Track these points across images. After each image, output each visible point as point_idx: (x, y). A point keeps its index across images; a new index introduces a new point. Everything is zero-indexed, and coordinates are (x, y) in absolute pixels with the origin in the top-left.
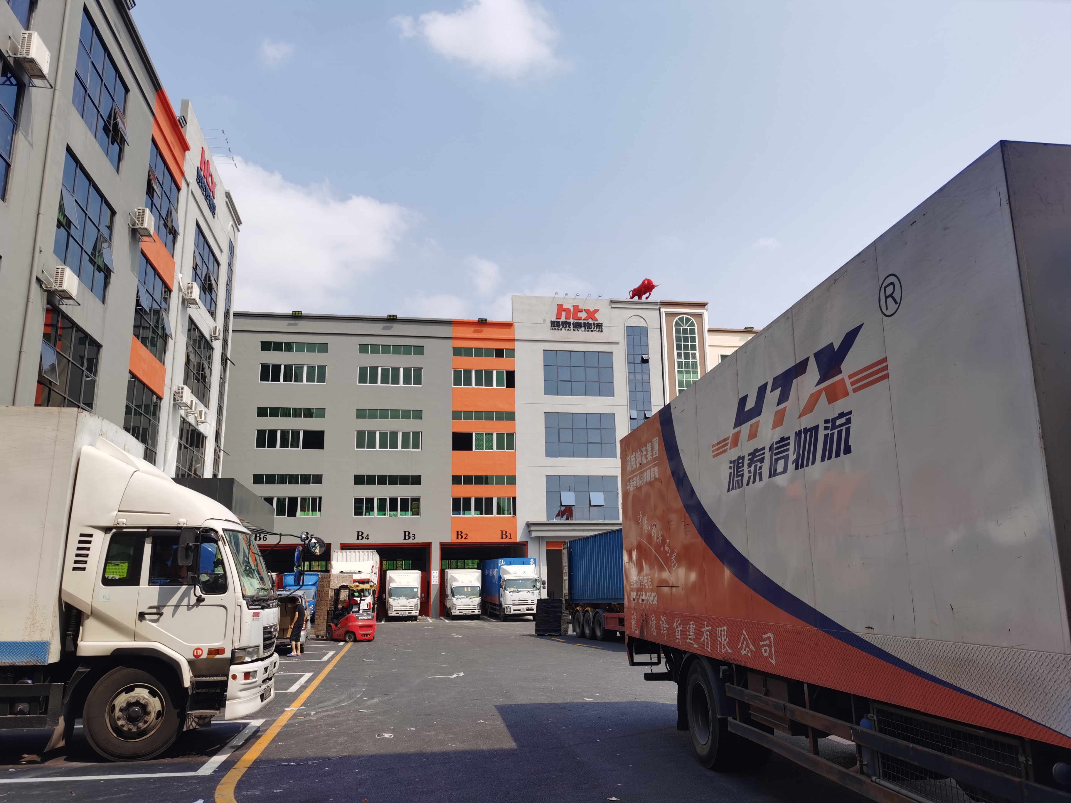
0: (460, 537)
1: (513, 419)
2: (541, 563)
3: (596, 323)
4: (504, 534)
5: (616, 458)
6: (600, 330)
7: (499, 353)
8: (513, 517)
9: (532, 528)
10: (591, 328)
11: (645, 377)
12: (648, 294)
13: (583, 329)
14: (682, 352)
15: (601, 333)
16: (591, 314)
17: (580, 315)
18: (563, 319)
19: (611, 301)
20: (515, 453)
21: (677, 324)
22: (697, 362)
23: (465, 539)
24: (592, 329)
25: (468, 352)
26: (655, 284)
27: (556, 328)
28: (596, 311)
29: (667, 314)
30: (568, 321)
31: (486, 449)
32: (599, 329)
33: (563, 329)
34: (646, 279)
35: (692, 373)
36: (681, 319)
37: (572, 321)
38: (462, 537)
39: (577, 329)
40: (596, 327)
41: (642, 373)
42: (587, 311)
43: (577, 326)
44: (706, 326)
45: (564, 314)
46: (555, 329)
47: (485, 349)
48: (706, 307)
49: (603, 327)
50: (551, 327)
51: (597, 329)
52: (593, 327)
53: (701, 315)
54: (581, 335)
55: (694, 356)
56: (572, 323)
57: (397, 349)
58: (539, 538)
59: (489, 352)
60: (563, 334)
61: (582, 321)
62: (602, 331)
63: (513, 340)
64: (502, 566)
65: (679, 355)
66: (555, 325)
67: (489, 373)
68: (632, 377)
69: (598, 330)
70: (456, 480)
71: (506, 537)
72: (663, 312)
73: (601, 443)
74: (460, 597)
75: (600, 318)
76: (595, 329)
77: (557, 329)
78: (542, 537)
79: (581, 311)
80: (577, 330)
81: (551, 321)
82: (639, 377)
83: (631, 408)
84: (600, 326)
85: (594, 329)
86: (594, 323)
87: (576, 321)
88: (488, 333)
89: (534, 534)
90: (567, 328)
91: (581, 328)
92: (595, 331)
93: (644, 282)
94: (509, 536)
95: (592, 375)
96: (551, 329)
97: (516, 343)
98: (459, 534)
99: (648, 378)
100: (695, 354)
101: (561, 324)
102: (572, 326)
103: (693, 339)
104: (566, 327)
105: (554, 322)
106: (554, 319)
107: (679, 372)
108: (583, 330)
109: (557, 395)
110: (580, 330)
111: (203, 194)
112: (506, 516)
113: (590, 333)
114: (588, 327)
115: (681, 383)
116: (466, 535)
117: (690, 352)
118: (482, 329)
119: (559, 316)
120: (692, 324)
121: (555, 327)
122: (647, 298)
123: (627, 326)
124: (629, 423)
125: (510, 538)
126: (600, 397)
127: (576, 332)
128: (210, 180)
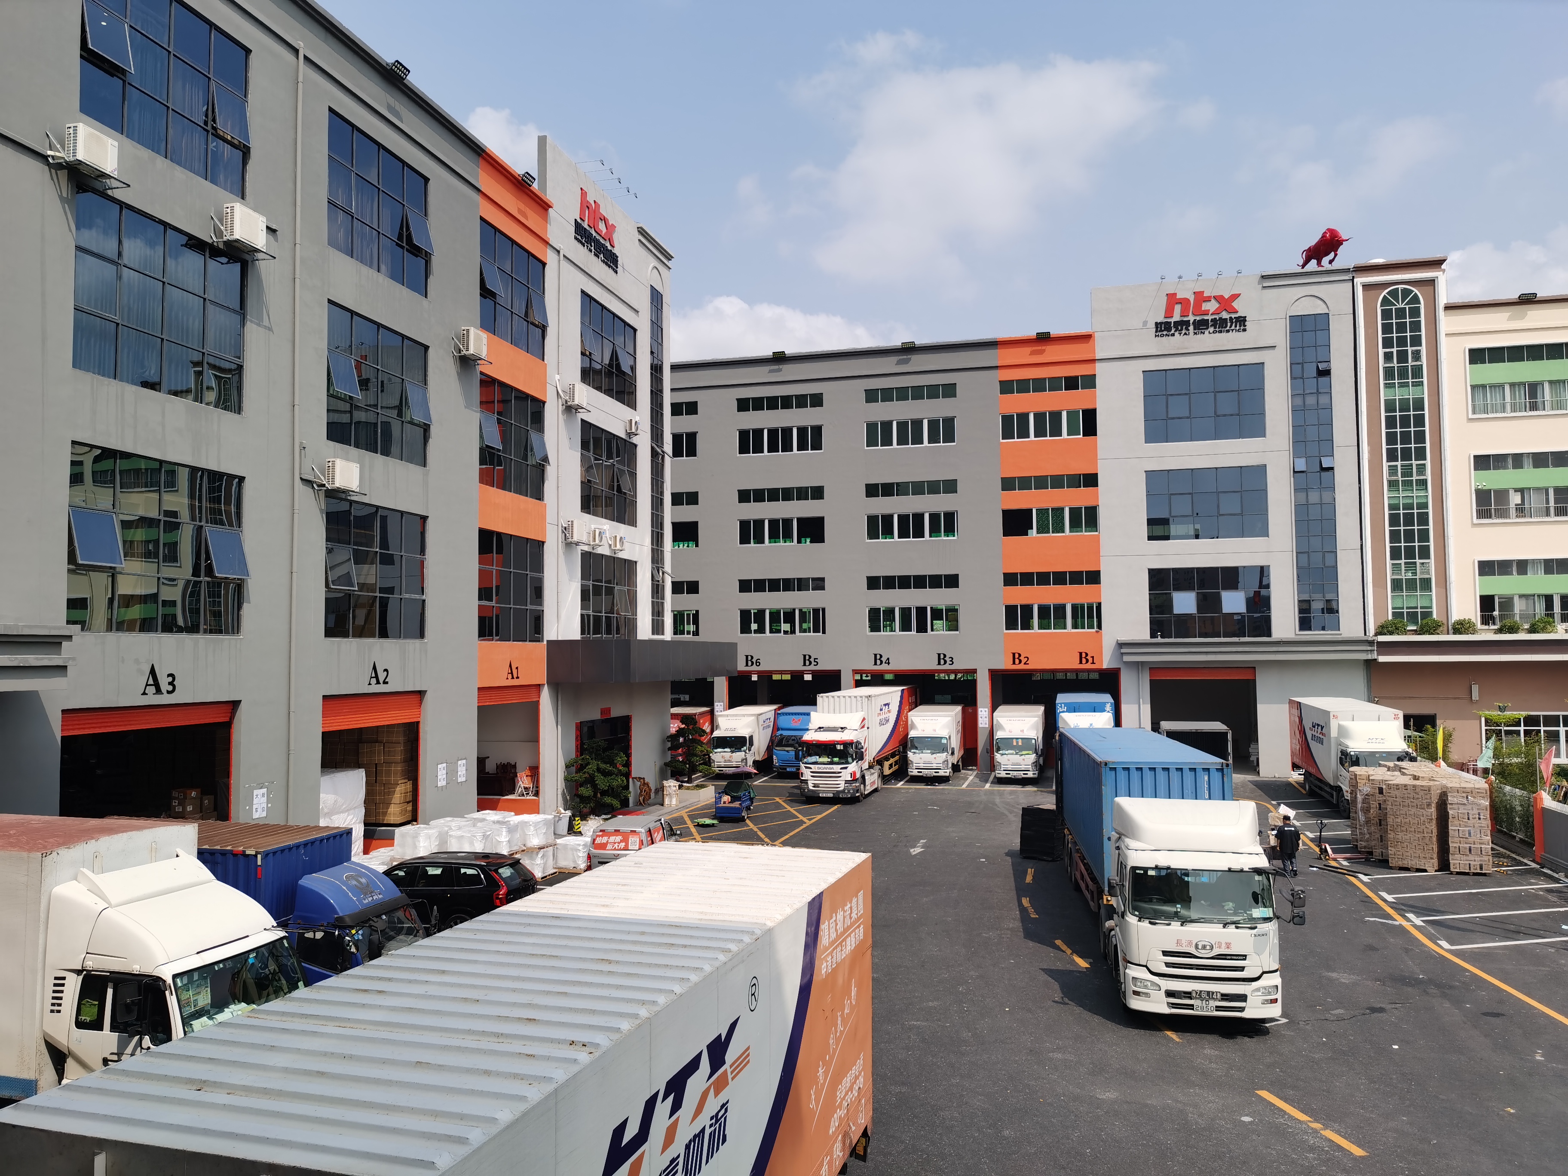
0: (1017, 661)
1: (1095, 484)
2: (1141, 700)
3: (1235, 318)
4: (1083, 657)
5: (1268, 536)
6: (1242, 328)
7: (1072, 383)
8: (1097, 632)
9: (1123, 651)
10: (1226, 327)
11: (1323, 400)
12: (1332, 254)
13: (1211, 329)
14: (1394, 350)
15: (1244, 333)
16: (1226, 303)
17: (1205, 306)
18: (1177, 317)
19: (1262, 277)
20: (1098, 536)
21: (1385, 301)
22: (1422, 365)
23: (1025, 664)
24: (1228, 328)
25: (1023, 386)
26: (1344, 238)
27: (1165, 333)
28: (1235, 297)
29: (1366, 287)
30: (1185, 319)
31: (1053, 532)
32: (1240, 326)
33: (1177, 334)
34: (1328, 230)
35: (1412, 386)
36: (1394, 294)
37: (1191, 318)
38: (1020, 661)
39: (1200, 331)
40: (1234, 324)
41: (1318, 393)
42: (1219, 299)
43: (1201, 326)
44: (1443, 300)
45: (1178, 308)
46: (1162, 336)
47: (1049, 378)
48: (1443, 267)
49: (1246, 323)
50: (1156, 332)
51: (1236, 327)
52: (1229, 324)
53: (1432, 282)
54: (1209, 339)
55: (1417, 356)
56: (1191, 322)
57: (918, 393)
58: (1139, 665)
59: (1055, 384)
60: (1177, 341)
61: (1209, 317)
62: (1245, 330)
63: (1094, 361)
64: (1061, 714)
65: (1388, 357)
66: (1163, 328)
67: (1056, 416)
68: (1299, 401)
69: (1238, 328)
70: (1010, 579)
71: (1087, 661)
72: (1359, 284)
73: (1241, 514)
74: (1007, 752)
75: (1241, 307)
76: (1233, 327)
77: (1166, 335)
78: (1142, 662)
79: (1208, 299)
80: (1201, 332)
81: (1156, 323)
82: (1311, 400)
83: (1296, 455)
84: (1241, 322)
85: (1231, 327)
86: (1231, 318)
87: (1198, 318)
88: (1052, 353)
89: (1126, 658)
90: (1183, 332)
91: (1207, 328)
92: (1233, 330)
93: (1324, 236)
94: (1090, 660)
95: (1227, 404)
96: (1156, 336)
97: (1098, 365)
98: (1016, 657)
99: (1328, 401)
100: (1418, 352)
101: (1172, 325)
102: (1191, 328)
103: (1416, 326)
104: (1182, 330)
105: (1161, 323)
106: (1161, 319)
107: (1387, 386)
108: (1211, 332)
109: (1167, 442)
110: (1207, 332)
111: (591, 251)
112: (1086, 630)
113: (1224, 335)
114: (1220, 325)
115: (1390, 406)
116: (1027, 659)
117: (1410, 349)
118: (1044, 348)
119: (1169, 312)
120: (1416, 300)
121: (1163, 331)
122: (1331, 262)
123: (1290, 316)
124: (1292, 479)
125: (1093, 663)
126: (1241, 440)
127: (1200, 336)
128: (602, 226)
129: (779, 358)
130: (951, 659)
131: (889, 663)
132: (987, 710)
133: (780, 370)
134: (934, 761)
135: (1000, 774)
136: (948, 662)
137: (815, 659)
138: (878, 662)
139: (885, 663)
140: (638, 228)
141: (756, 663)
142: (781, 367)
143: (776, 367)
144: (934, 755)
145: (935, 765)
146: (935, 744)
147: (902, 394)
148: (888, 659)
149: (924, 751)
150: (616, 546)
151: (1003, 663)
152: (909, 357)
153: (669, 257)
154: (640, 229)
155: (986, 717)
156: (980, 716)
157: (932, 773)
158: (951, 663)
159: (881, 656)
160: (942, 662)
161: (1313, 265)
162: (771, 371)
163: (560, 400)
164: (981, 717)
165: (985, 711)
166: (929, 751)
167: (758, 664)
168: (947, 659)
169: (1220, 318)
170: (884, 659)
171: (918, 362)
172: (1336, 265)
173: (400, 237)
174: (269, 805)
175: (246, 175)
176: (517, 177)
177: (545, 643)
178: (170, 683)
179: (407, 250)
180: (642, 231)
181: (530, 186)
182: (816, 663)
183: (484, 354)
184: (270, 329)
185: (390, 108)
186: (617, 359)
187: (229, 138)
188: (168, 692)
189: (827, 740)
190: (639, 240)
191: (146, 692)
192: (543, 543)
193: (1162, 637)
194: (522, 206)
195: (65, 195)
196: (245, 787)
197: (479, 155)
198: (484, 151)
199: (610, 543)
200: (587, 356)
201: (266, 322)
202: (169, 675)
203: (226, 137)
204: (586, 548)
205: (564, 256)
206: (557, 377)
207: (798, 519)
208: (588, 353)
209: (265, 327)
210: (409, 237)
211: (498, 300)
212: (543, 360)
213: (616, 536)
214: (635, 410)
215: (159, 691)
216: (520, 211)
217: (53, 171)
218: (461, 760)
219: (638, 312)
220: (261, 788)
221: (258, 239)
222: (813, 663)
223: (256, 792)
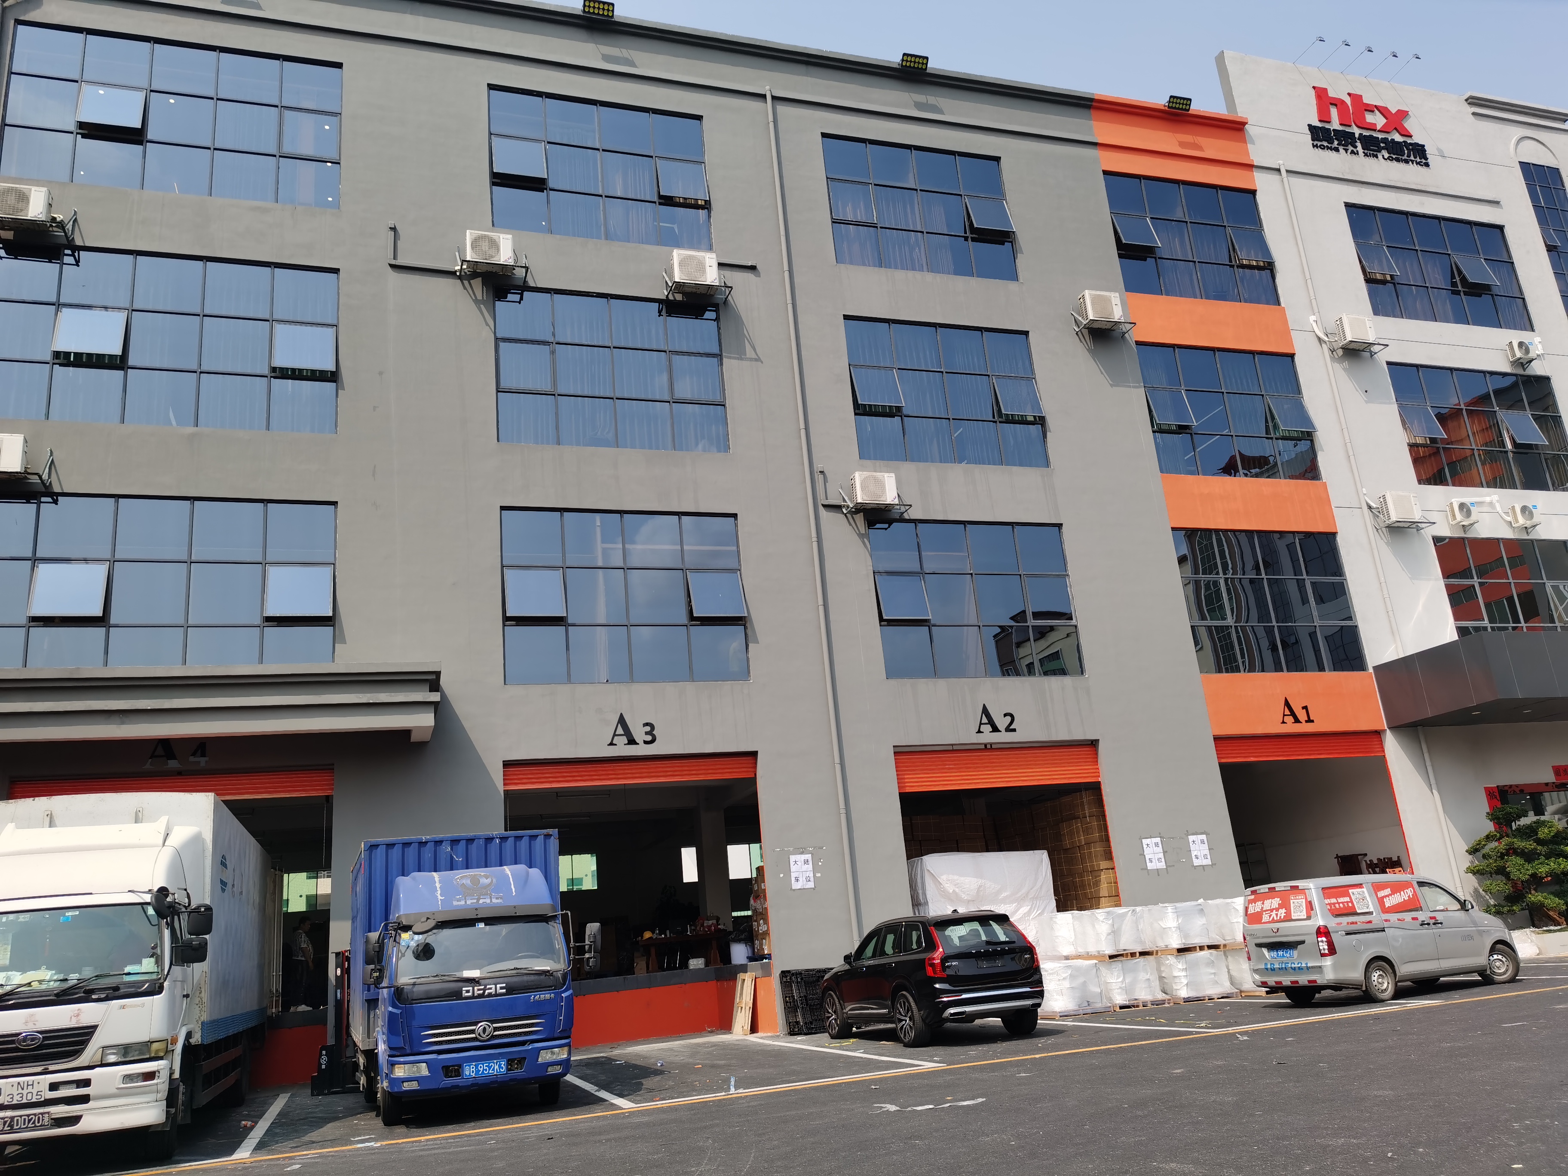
111: (1357, 153)
128: (1379, 120)
140: (1466, 100)
150: (1517, 521)
154: (1470, 101)
163: (1324, 345)
174: (818, 875)
175: (711, 226)
176: (1163, 108)
177: (1371, 670)
178: (647, 733)
179: (974, 239)
180: (1473, 101)
181: (1188, 110)
183: (1117, 314)
184: (758, 360)
185: (919, 106)
186: (1460, 272)
187: (688, 201)
188: (647, 742)
190: (1474, 114)
191: (614, 742)
192: (1334, 534)
194: (1188, 138)
195: (479, 297)
196: (774, 851)
197: (1089, 107)
198: (1091, 100)
199: (1509, 519)
200: (1388, 282)
202: (645, 725)
204: (1444, 531)
205: (1288, 171)
206: (1312, 318)
208: (1388, 278)
209: (751, 359)
210: (973, 224)
211: (1159, 253)
212: (1279, 304)
214: (1533, 330)
215: (633, 741)
216: (1182, 144)
217: (466, 282)
218: (1195, 834)
220: (802, 853)
223: (793, 858)
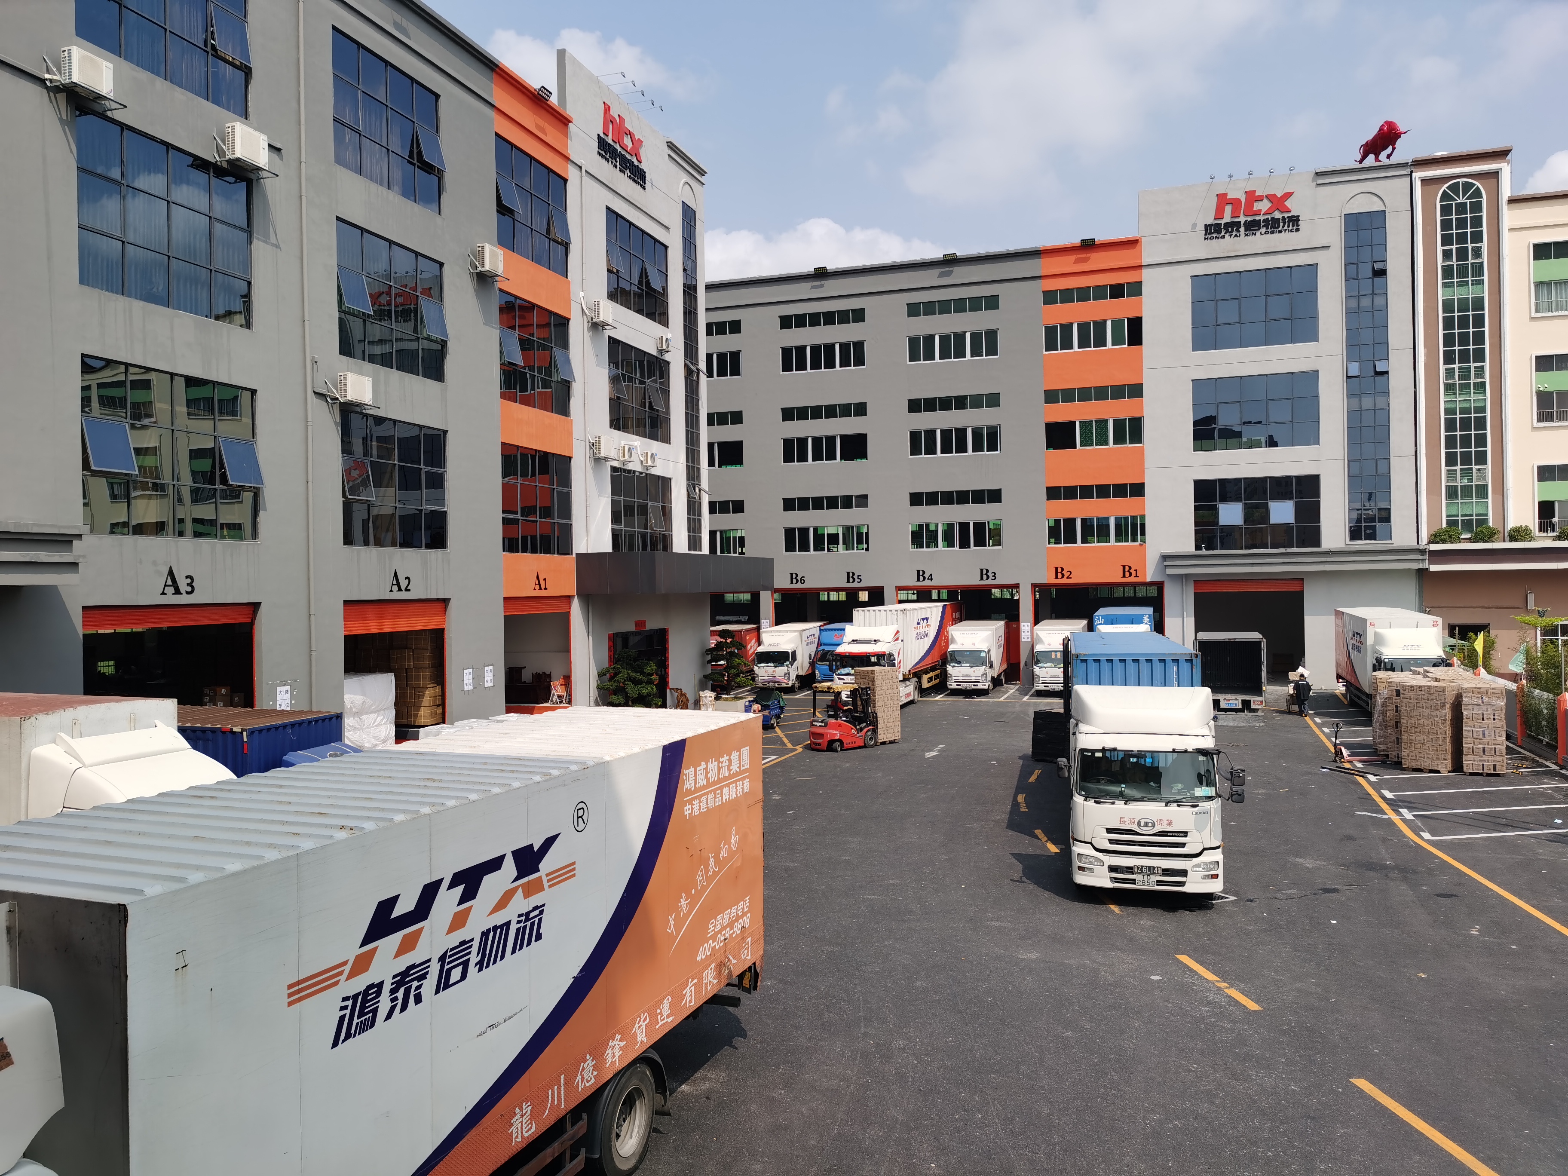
0: (1060, 575)
1: (1141, 395)
2: (1185, 613)
3: (1288, 217)
4: (1126, 570)
5: (1319, 444)
6: (1295, 228)
7: (1117, 291)
8: (1141, 545)
9: (1166, 563)
10: (1278, 227)
11: (1379, 301)
12: (1390, 148)
13: (1263, 230)
14: (1454, 247)
15: (1298, 233)
16: (1278, 202)
17: (1257, 206)
18: (1227, 218)
19: (1317, 173)
20: (1143, 447)
21: (1445, 196)
22: (1483, 262)
23: (1068, 578)
24: (1280, 229)
25: (1067, 296)
26: (1402, 130)
27: (1214, 235)
28: (1288, 195)
29: (1425, 182)
30: (1236, 220)
31: (1096, 445)
32: (1293, 226)
33: (1227, 236)
34: (1386, 122)
35: (1472, 284)
36: (1454, 188)
37: (1242, 219)
38: (1063, 576)
39: (1251, 232)
40: (1287, 224)
41: (1373, 294)
42: (1271, 198)
43: (1252, 227)
44: (1506, 192)
45: (1228, 209)
46: (1212, 238)
47: (1094, 287)
48: (1508, 157)
49: (1300, 223)
50: (1206, 234)
51: (1289, 227)
52: (1281, 224)
53: (1495, 174)
54: (1261, 241)
55: (1477, 253)
56: (1242, 223)
57: (960, 306)
58: (1182, 579)
59: (1100, 293)
60: (1227, 244)
61: (1261, 218)
62: (1298, 230)
63: (1140, 267)
64: (1098, 626)
65: (1447, 255)
66: (1213, 231)
67: (1100, 326)
68: (1353, 303)
69: (1290, 228)
70: (1053, 493)
71: (1131, 574)
72: (1417, 178)
73: (1291, 422)
74: (1045, 665)
75: (1294, 206)
76: (1286, 227)
77: (1216, 237)
78: (1186, 575)
79: (1260, 199)
80: (1253, 233)
81: (1206, 225)
82: (1366, 302)
83: (1350, 359)
84: (1294, 221)
85: (1283, 227)
86: (1283, 217)
87: (1249, 219)
88: (1098, 260)
89: (1170, 571)
90: (1234, 234)
91: (1259, 229)
92: (1285, 230)
93: (1381, 129)
94: (1134, 573)
95: (1279, 306)
96: (1205, 239)
97: (1145, 272)
98: (1058, 572)
99: (1384, 303)
100: (1479, 248)
101: (1222, 227)
102: (1242, 229)
103: (1477, 222)
104: (1232, 231)
105: (1211, 225)
106: (1210, 220)
107: (1445, 285)
108: (1264, 233)
109: (1215, 349)
110: (1258, 233)
111: (615, 166)
112: (1130, 543)
113: (1276, 235)
114: (1273, 225)
115: (1448, 306)
116: (1069, 573)
117: (1470, 246)
118: (1088, 255)
119: (1219, 213)
120: (1477, 193)
121: (1212, 233)
122: (1389, 156)
123: (1345, 215)
124: (1345, 384)
125: (1136, 576)
126: (1292, 345)
127: (1251, 238)
128: (627, 141)
129: (821, 274)
130: (993, 574)
131: (931, 579)
132: (1029, 624)
133: (822, 286)
134: (972, 674)
135: (1038, 686)
136: (991, 577)
137: (858, 576)
138: (921, 578)
139: (928, 579)
140: (667, 142)
141: (801, 580)
142: (823, 282)
143: (818, 283)
144: (973, 669)
145: (973, 679)
146: (974, 658)
147: (944, 307)
148: (931, 575)
149: (963, 665)
150: (647, 463)
151: (1046, 577)
152: (951, 269)
153: (702, 173)
154: (669, 144)
155: (1028, 632)
156: (1022, 630)
157: (971, 686)
158: (994, 578)
159: (924, 572)
160: (985, 577)
161: (1370, 160)
162: (813, 287)
163: (585, 317)
164: (1024, 632)
165: (1028, 626)
166: (968, 665)
167: (803, 581)
168: (990, 574)
169: (1273, 219)
170: (927, 576)
171: (961, 274)
172: (1394, 160)
173: (411, 155)
174: (293, 702)
175: (248, 96)
176: (533, 91)
177: (574, 555)
178: (188, 585)
179: (418, 167)
180: (671, 146)
181: (548, 101)
182: (859, 580)
183: (500, 270)
184: (277, 246)
185: (396, 25)
186: (647, 276)
187: (231, 59)
188: (187, 593)
189: (860, 652)
190: (669, 155)
191: (165, 592)
192: (570, 458)
193: (1206, 549)
194: (541, 123)
195: (64, 117)
196: (267, 684)
197: (492, 70)
198: (497, 66)
199: (642, 459)
200: (614, 273)
201: (273, 239)
202: (187, 577)
203: (227, 58)
204: (616, 464)
205: (586, 171)
206: (582, 294)
207: (841, 437)
208: (615, 271)
209: (273, 245)
210: (420, 154)
211: (516, 216)
212: (567, 278)
213: (647, 453)
214: (668, 327)
215: (177, 592)
216: (537, 126)
217: (52, 94)
218: (487, 666)
219: (668, 229)
220: (284, 685)
221: (261, 157)
222: (857, 580)
223: (279, 689)
